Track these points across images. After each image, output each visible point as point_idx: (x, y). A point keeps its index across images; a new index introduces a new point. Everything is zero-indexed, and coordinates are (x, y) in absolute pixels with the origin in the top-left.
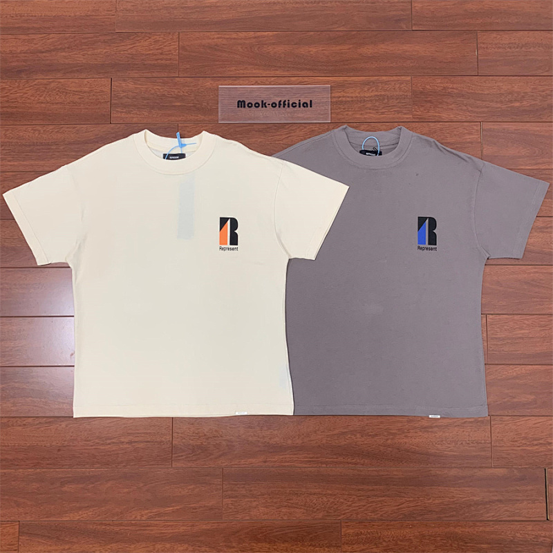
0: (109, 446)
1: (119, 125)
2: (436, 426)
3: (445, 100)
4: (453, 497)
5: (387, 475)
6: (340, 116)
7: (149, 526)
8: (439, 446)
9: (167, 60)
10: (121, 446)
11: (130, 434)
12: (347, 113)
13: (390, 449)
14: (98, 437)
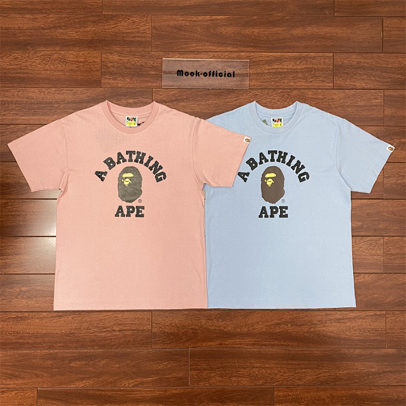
0: (105, 333)
1: (106, 89)
2: (346, 318)
3: (359, 72)
4: (357, 369)
5: (310, 353)
6: (279, 84)
7: (134, 391)
8: (348, 333)
9: (142, 37)
10: (114, 333)
11: (120, 324)
12: (283, 81)
13: (312, 335)
14: (96, 327)
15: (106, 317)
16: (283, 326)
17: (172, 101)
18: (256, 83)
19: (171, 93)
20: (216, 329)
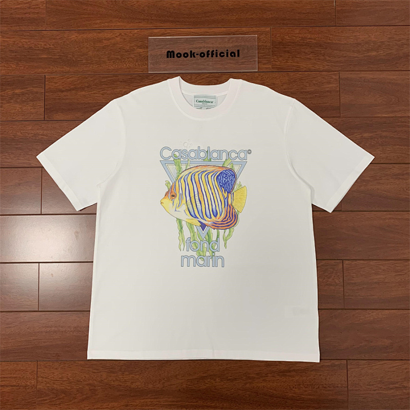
16: (209, 380)
17: (70, 90)
19: (69, 80)
20: (120, 385)
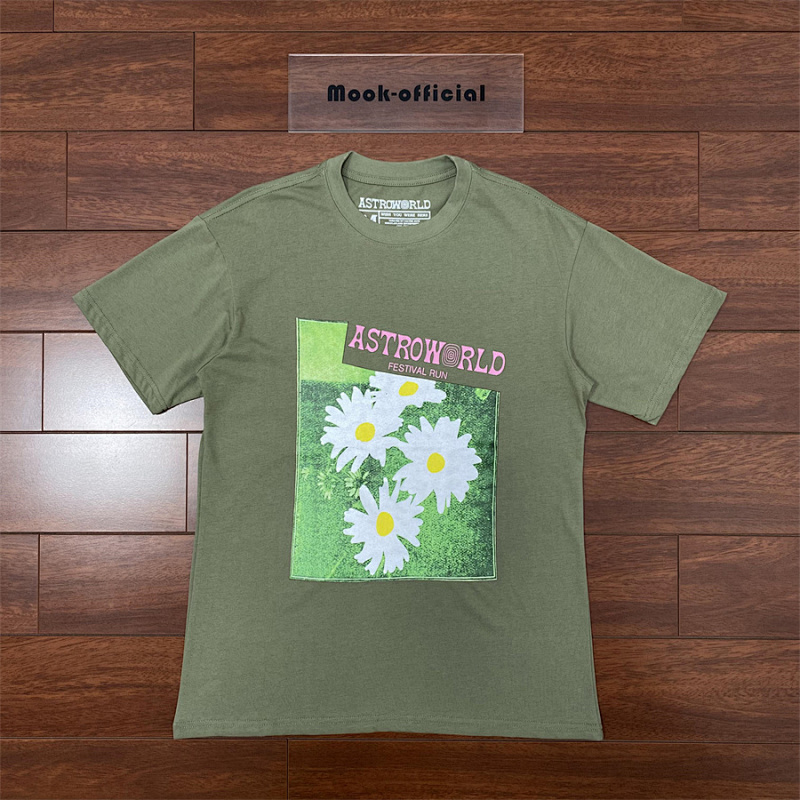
0: (62, 694)
1: (71, 36)
2: (727, 660)
6: (533, 18)
8: (731, 700)
10: (87, 694)
11: (104, 670)
12: (545, 10)
13: (631, 705)
14: (39, 676)
15: (67, 650)
17: (249, 66)
18: (470, 17)
19: (246, 43)
